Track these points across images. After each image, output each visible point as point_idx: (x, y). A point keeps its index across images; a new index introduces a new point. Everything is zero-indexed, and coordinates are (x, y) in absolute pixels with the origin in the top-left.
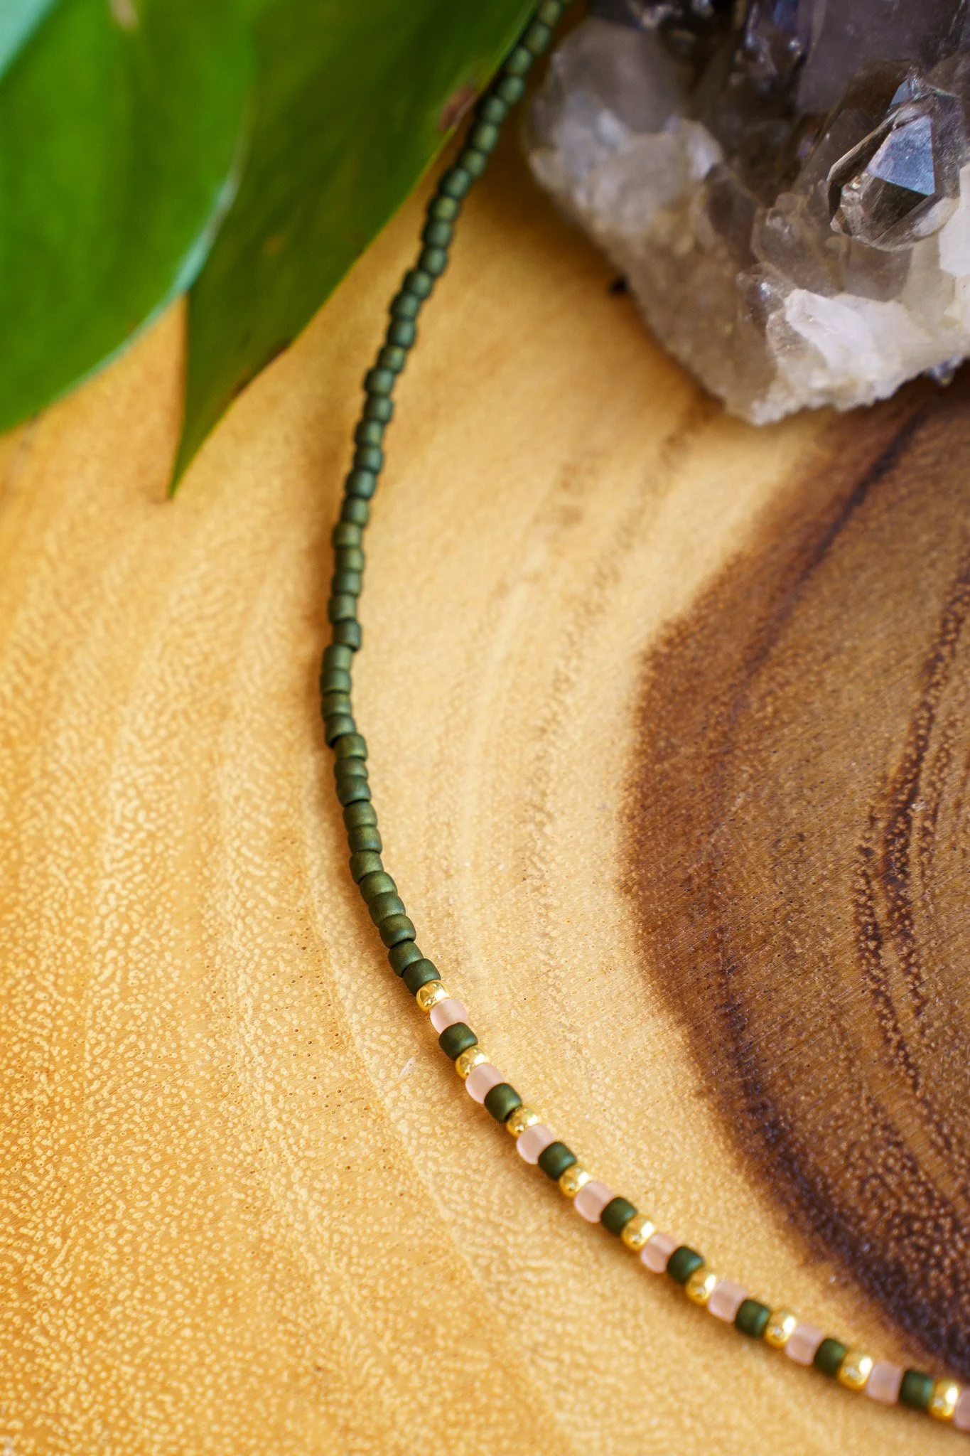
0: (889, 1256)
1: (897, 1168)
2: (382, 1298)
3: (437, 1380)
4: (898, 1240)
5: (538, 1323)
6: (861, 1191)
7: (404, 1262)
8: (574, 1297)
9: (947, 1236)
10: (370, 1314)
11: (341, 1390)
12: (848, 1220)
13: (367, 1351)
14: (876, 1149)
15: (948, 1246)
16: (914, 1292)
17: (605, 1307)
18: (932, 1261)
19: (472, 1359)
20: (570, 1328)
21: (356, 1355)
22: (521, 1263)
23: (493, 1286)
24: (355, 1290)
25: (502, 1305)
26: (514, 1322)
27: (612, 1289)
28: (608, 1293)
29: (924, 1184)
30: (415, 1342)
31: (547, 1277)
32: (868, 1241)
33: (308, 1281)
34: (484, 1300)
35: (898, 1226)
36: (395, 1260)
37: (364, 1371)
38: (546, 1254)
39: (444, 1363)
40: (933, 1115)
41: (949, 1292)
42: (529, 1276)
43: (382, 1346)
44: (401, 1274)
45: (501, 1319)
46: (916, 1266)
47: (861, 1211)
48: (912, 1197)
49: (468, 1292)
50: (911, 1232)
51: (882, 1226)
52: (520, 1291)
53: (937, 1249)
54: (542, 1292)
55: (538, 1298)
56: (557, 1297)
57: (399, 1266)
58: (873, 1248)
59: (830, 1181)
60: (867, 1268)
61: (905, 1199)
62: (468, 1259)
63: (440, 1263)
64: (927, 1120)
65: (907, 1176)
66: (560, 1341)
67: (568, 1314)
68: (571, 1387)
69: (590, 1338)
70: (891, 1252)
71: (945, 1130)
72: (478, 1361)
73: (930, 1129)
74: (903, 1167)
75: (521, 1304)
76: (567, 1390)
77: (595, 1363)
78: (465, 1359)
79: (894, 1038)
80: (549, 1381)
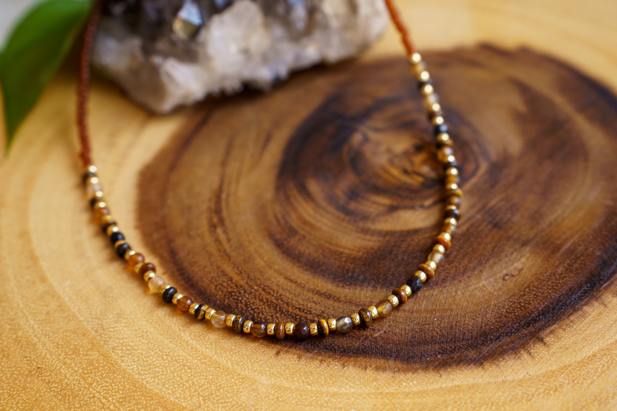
0: (226, 303)
1: (226, 281)
2: (60, 345)
3: (80, 363)
4: (228, 298)
5: (115, 341)
6: (216, 288)
7: (68, 334)
8: (126, 332)
9: (243, 294)
10: (57, 350)
11: (47, 372)
12: (212, 296)
13: (56, 360)
14: (219, 277)
15: (243, 297)
16: (234, 310)
17: (136, 333)
18: (239, 302)
19: (93, 355)
20: (125, 340)
21: (52, 362)
22: (108, 327)
23: (99, 334)
24: (51, 344)
25: (102, 339)
26: (106, 343)
27: (139, 328)
28: (137, 329)
29: (235, 283)
30: (73, 354)
31: (116, 329)
32: (219, 300)
33: (34, 345)
34: (96, 339)
35: (228, 295)
36: (65, 334)
37: (55, 366)
38: (116, 322)
39: (83, 358)
40: (235, 266)
41: (245, 308)
42: (111, 329)
43: (61, 358)
44: (67, 337)
45: (102, 342)
46: (234, 304)
47: (216, 293)
48: (231, 287)
49: (90, 337)
50: (232, 296)
51: (223, 296)
52: (108, 334)
53: (240, 298)
54: (115, 333)
55: (114, 335)
56: (120, 333)
57: (66, 335)
58: (220, 302)
59: (206, 288)
60: (219, 307)
61: (229, 288)
62: (90, 329)
63: (81, 332)
64: (234, 268)
65: (229, 282)
66: (122, 344)
67: (125, 337)
68: (126, 356)
69: (132, 342)
70: (227, 301)
71: (240, 269)
72: (94, 355)
73: (235, 270)
74: (228, 280)
75: (108, 337)
76: (125, 357)
77: (134, 348)
78: (90, 355)
79: (222, 250)
80: (119, 356)
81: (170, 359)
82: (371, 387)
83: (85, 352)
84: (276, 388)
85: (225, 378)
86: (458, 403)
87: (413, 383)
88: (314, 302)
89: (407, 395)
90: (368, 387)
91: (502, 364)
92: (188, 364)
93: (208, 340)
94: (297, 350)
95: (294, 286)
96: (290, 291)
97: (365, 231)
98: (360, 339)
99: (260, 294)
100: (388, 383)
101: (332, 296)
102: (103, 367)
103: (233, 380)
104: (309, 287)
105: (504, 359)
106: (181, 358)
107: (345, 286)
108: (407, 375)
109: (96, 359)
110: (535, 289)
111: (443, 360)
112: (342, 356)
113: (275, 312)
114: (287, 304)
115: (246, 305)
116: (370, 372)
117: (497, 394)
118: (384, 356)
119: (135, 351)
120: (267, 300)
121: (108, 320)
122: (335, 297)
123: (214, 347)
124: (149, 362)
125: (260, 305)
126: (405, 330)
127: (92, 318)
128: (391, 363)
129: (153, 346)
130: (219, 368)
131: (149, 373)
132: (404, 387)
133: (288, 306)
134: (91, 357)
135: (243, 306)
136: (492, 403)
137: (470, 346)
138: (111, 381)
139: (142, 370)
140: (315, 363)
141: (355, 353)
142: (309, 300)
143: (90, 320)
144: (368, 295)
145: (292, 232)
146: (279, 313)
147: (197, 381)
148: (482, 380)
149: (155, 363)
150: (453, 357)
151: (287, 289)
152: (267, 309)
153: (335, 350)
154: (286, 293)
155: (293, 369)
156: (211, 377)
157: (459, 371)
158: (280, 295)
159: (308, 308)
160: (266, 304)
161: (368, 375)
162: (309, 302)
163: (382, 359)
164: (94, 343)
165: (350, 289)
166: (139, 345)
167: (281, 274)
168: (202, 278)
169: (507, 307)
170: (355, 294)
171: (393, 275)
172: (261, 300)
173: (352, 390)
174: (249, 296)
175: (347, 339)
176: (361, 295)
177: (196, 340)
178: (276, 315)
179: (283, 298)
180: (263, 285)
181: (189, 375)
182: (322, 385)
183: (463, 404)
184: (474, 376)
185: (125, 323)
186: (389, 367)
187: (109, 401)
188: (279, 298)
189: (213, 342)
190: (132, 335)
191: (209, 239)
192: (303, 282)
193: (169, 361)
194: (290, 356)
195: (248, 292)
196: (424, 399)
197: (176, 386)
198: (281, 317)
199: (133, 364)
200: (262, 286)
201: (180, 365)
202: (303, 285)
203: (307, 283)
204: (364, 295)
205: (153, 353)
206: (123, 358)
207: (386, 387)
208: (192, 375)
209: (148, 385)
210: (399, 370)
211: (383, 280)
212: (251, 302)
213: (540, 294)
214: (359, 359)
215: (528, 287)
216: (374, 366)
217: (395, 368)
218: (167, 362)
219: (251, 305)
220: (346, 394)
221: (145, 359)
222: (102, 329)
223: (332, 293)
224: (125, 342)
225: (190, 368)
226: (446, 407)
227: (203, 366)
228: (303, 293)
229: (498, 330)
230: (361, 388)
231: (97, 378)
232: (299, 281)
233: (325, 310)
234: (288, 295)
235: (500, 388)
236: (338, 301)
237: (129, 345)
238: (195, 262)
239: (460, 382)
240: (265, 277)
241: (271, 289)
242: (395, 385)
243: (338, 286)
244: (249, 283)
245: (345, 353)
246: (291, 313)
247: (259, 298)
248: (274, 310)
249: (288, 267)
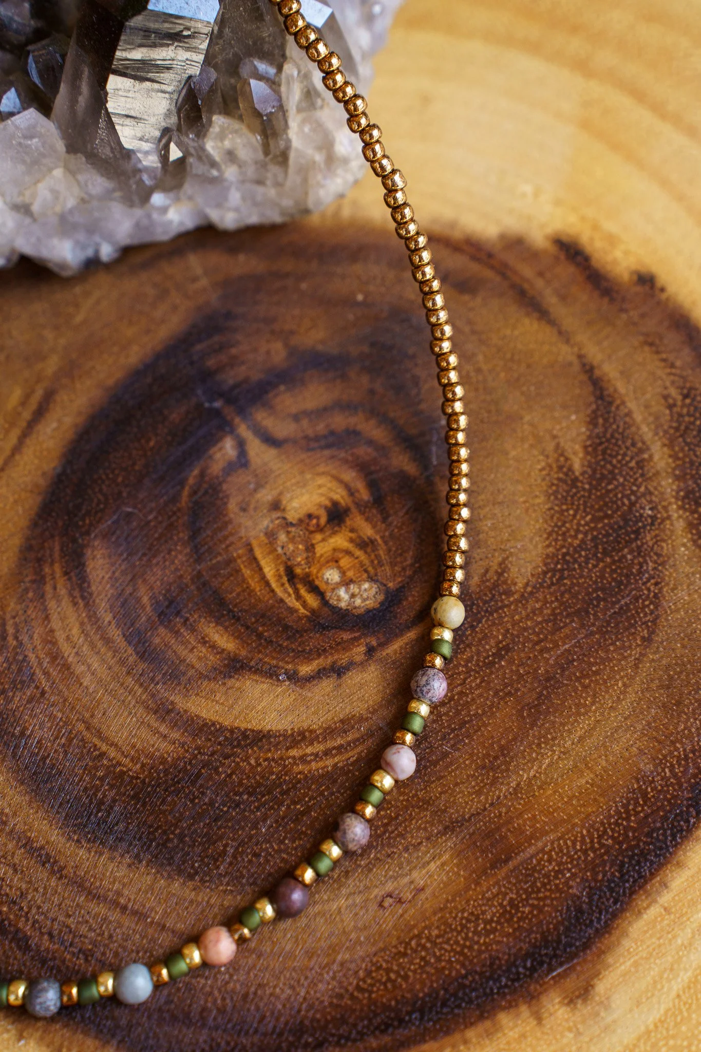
110: (428, 945)
171: (181, 837)
176: (107, 870)
203: (15, 814)
204: (112, 872)
211: (158, 845)
213: (432, 960)
215: (419, 936)
233: (27, 890)
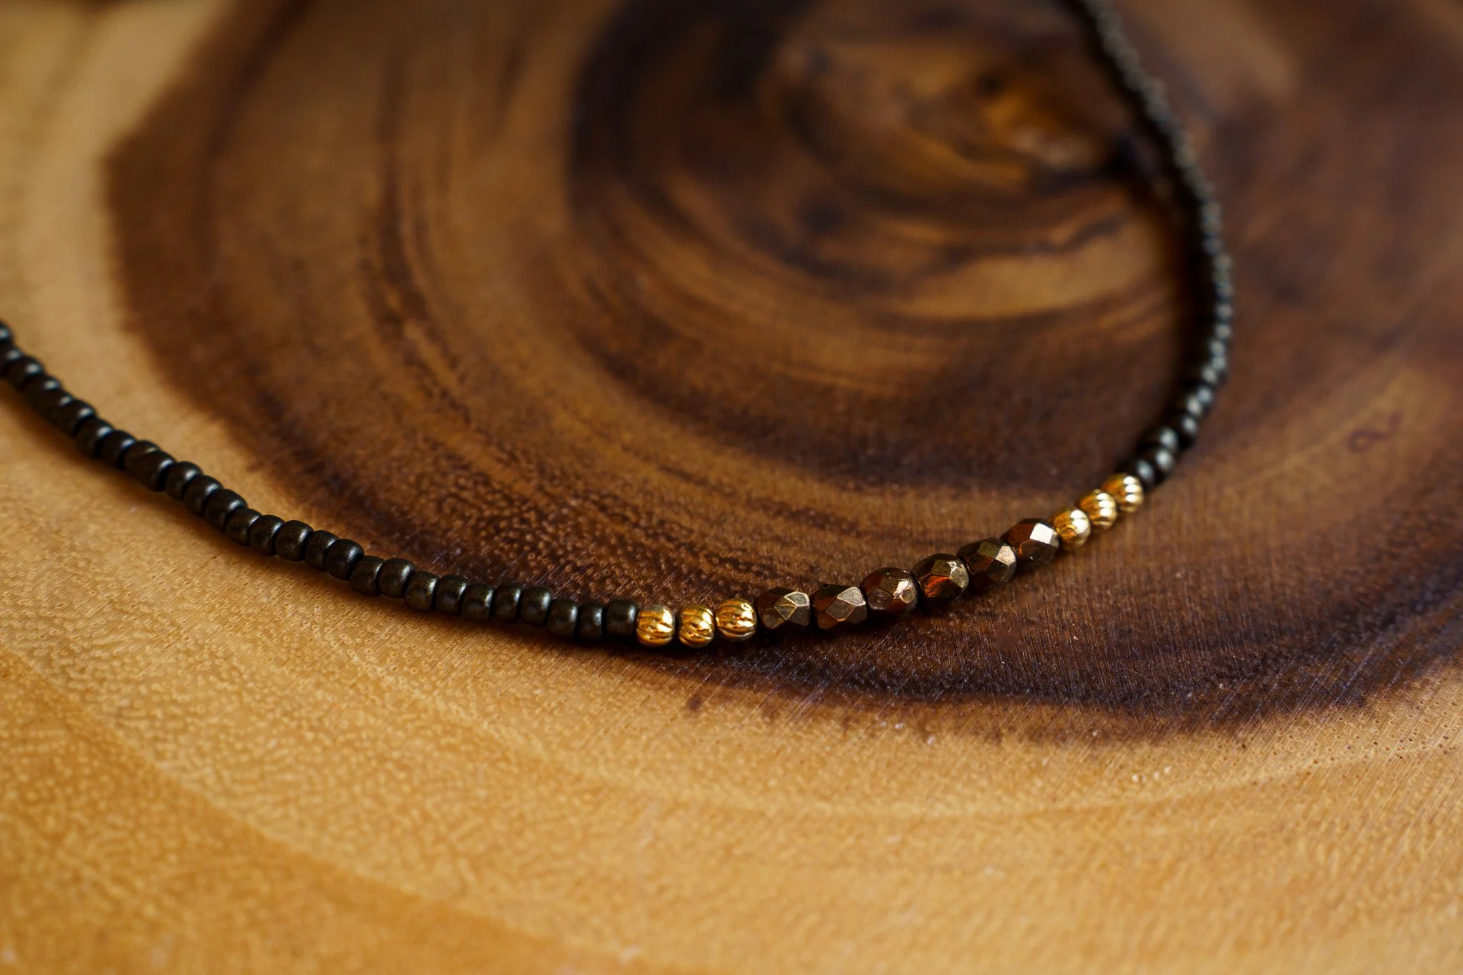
0: (484, 552)
1: (470, 484)
4: (489, 538)
5: (119, 691)
6: (439, 510)
8: (154, 660)
9: (534, 525)
12: (433, 534)
14: (445, 475)
15: (539, 533)
16: (517, 575)
17: (191, 660)
18: (528, 547)
19: (46, 739)
20: (155, 686)
22: (86, 645)
23: (57, 670)
25: (71, 685)
26: (88, 697)
27: (196, 643)
28: (191, 647)
29: (500, 491)
31: (120, 649)
32: (458, 545)
34: (48, 685)
35: (485, 529)
38: (114, 630)
40: (492, 438)
42: (98, 653)
45: (73, 697)
46: (513, 555)
47: (444, 524)
48: (491, 504)
49: (28, 683)
50: (499, 531)
51: (469, 531)
52: (91, 666)
53: (528, 537)
54: (116, 663)
55: (113, 671)
56: (135, 663)
58: (464, 551)
59: (406, 508)
61: (485, 507)
62: (21, 655)
64: (488, 443)
65: (482, 489)
66: (147, 700)
67: (152, 675)
68: (170, 737)
69: (182, 690)
70: (485, 549)
71: (508, 447)
72: (53, 740)
73: (493, 449)
74: (476, 483)
75: (94, 679)
76: (165, 741)
77: (192, 709)
78: (37, 741)
79: (436, 391)
80: (141, 738)
81: (328, 742)
82: (1028, 793)
83: (17, 732)
84: (713, 817)
85: (532, 793)
86: (1324, 826)
87: (1162, 774)
88: (778, 539)
89: (1155, 811)
90: (1020, 795)
91: (1425, 698)
92: (396, 754)
93: (449, 675)
94: (756, 692)
95: (698, 494)
96: (690, 508)
97: (890, 323)
98: (955, 647)
99: (593, 522)
100: (1083, 779)
101: (832, 519)
102: (94, 776)
103: (562, 799)
104: (749, 494)
105: (1426, 682)
106: (364, 735)
107: (866, 488)
108: (1138, 751)
109: (62, 751)
111: (1239, 696)
112: (909, 703)
113: (654, 574)
114: (691, 548)
115: (554, 557)
116: (1014, 750)
117: (1436, 791)
118: (1047, 694)
119: (196, 721)
120: (620, 538)
121: (80, 624)
122: (842, 520)
123: (472, 694)
124: (258, 752)
125: (600, 557)
126: (1093, 611)
127: (27, 618)
128: (1074, 714)
129: (259, 701)
130: (507, 760)
131: (263, 791)
132: (1135, 787)
133: (696, 555)
134: (43, 748)
135: (545, 562)
136: (1431, 821)
137: (1310, 650)
138: (130, 825)
139: (235, 781)
140: (826, 728)
141: (950, 691)
142: (760, 534)
143: (16, 624)
144: (944, 511)
145: (657, 331)
146: (670, 578)
147: (437, 806)
148: (1376, 752)
149: (278, 755)
150: (1266, 688)
151: (679, 504)
152: (625, 565)
153: (883, 685)
154: (677, 514)
155: (758, 751)
156: (482, 793)
157: (1296, 729)
158: (662, 523)
159: (761, 557)
160: (619, 552)
161: (1012, 758)
162: (762, 541)
163: (1043, 704)
164: (46, 699)
165: (882, 495)
166: (208, 701)
167: (647, 459)
168: (388, 478)
169: (1388, 527)
170: (902, 509)
172: (602, 541)
173: (972, 809)
174: (557, 529)
175: (911, 648)
176: (923, 510)
177: (407, 674)
178: (660, 584)
179: (672, 529)
180: (598, 493)
181: (406, 788)
182: (867, 797)
183: (1338, 830)
184: (1350, 742)
185: (145, 630)
186: (1072, 727)
187: (134, 891)
188: (661, 529)
189: (466, 677)
190: (179, 667)
191: (382, 359)
192: (726, 480)
193: (325, 749)
194: (738, 712)
195: (551, 517)
196: (1212, 823)
197: (366, 827)
198: (678, 591)
199: (198, 762)
200: (595, 497)
201: (369, 759)
202: (728, 490)
203: (742, 482)
204: (932, 510)
205: (262, 724)
206: (160, 746)
207: (1080, 791)
208: (414, 791)
209: (267, 832)
210: (1105, 736)
211: (981, 466)
212: (569, 548)
214: (968, 708)
216: (1020, 730)
217: (1091, 731)
218: (317, 749)
219: (571, 557)
220: (954, 821)
221: (239, 746)
222: (63, 653)
223: (828, 511)
224: (157, 692)
225: (403, 768)
226: (1288, 841)
227: (450, 756)
228: (733, 513)
229: (1381, 599)
230: (999, 799)
231: (77, 815)
232: (713, 478)
234: (685, 520)
235: (1441, 771)
236: (854, 533)
237: (174, 702)
238: (351, 431)
239: (1311, 762)
240: (598, 470)
241: (625, 505)
242: (1105, 784)
243: (844, 489)
244: (548, 488)
245: (918, 690)
246: (711, 575)
247: (592, 533)
248: (649, 568)
249: (668, 436)
